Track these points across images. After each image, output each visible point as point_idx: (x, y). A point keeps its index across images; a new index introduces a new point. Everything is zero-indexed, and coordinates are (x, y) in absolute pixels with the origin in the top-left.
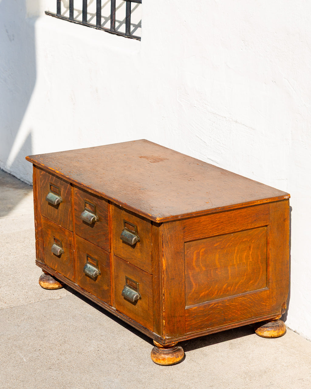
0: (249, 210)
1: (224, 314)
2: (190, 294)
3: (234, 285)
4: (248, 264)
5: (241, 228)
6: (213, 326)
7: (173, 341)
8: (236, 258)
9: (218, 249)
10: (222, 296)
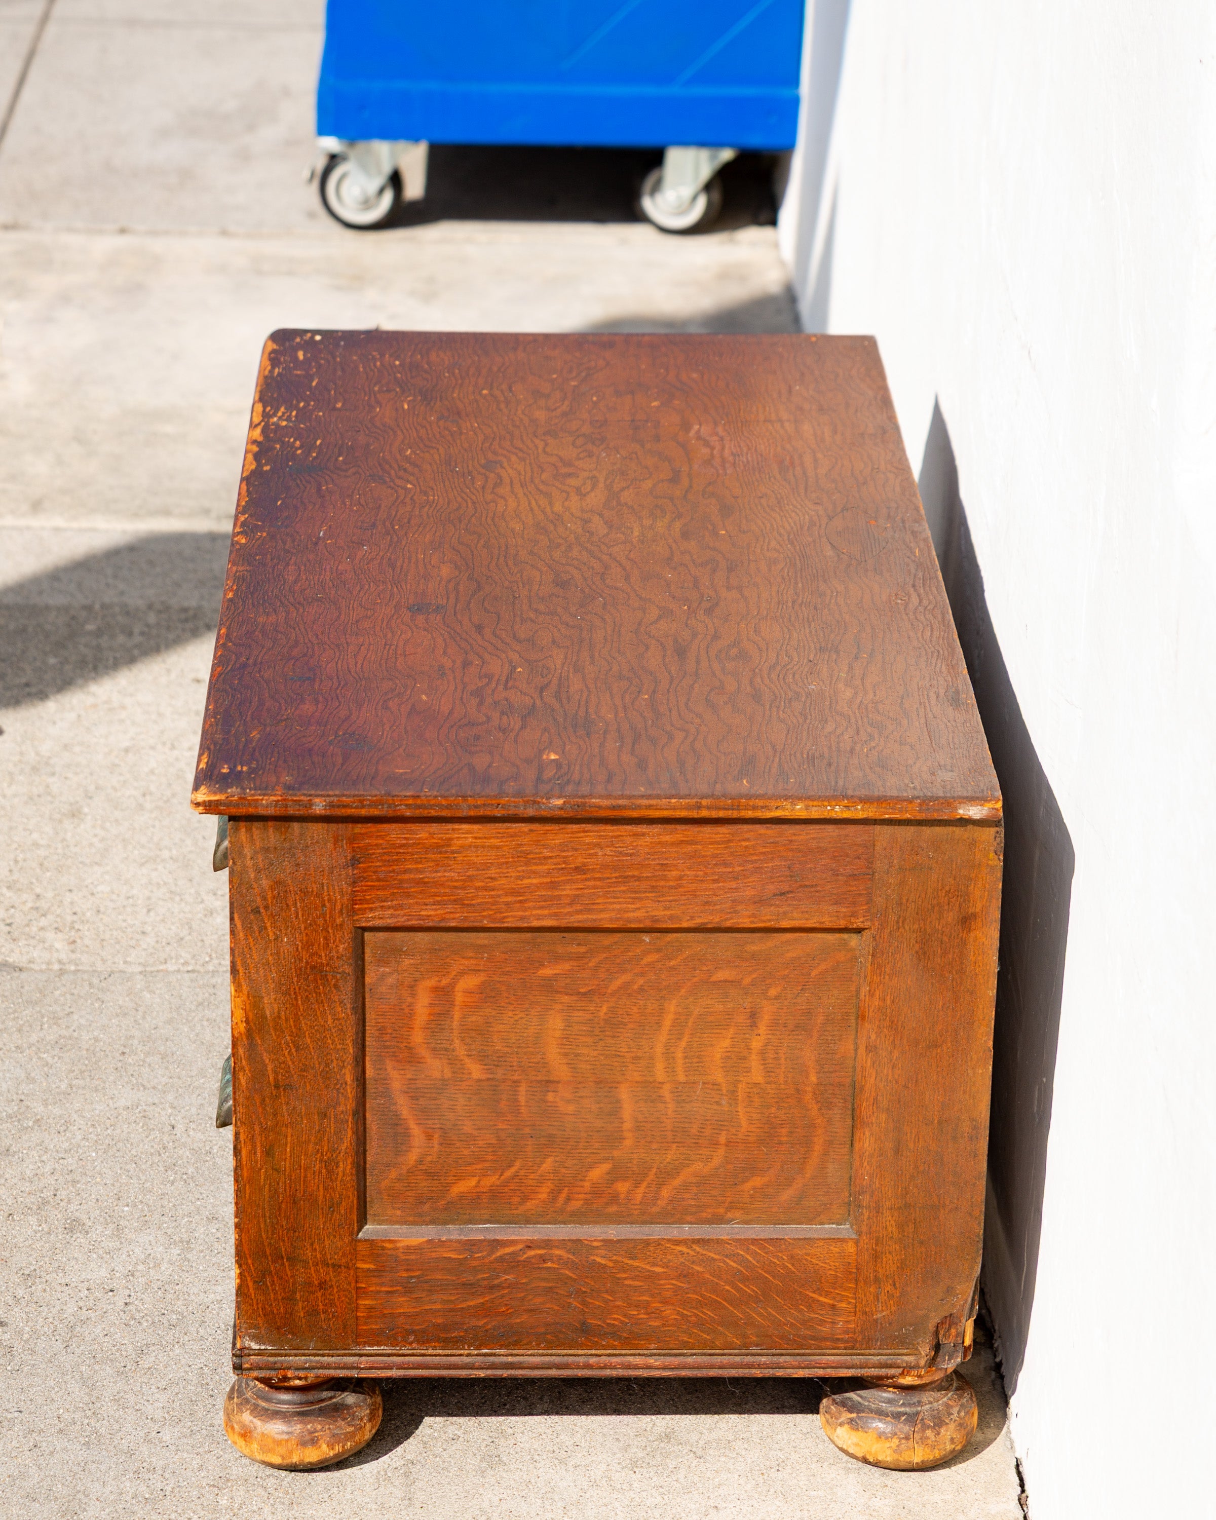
0: (747, 840)
1: (584, 1303)
2: (393, 1174)
3: (651, 1175)
4: (741, 1095)
5: (692, 918)
6: (516, 1344)
7: (289, 1368)
8: (669, 1056)
9: (558, 992)
10: (578, 1217)
